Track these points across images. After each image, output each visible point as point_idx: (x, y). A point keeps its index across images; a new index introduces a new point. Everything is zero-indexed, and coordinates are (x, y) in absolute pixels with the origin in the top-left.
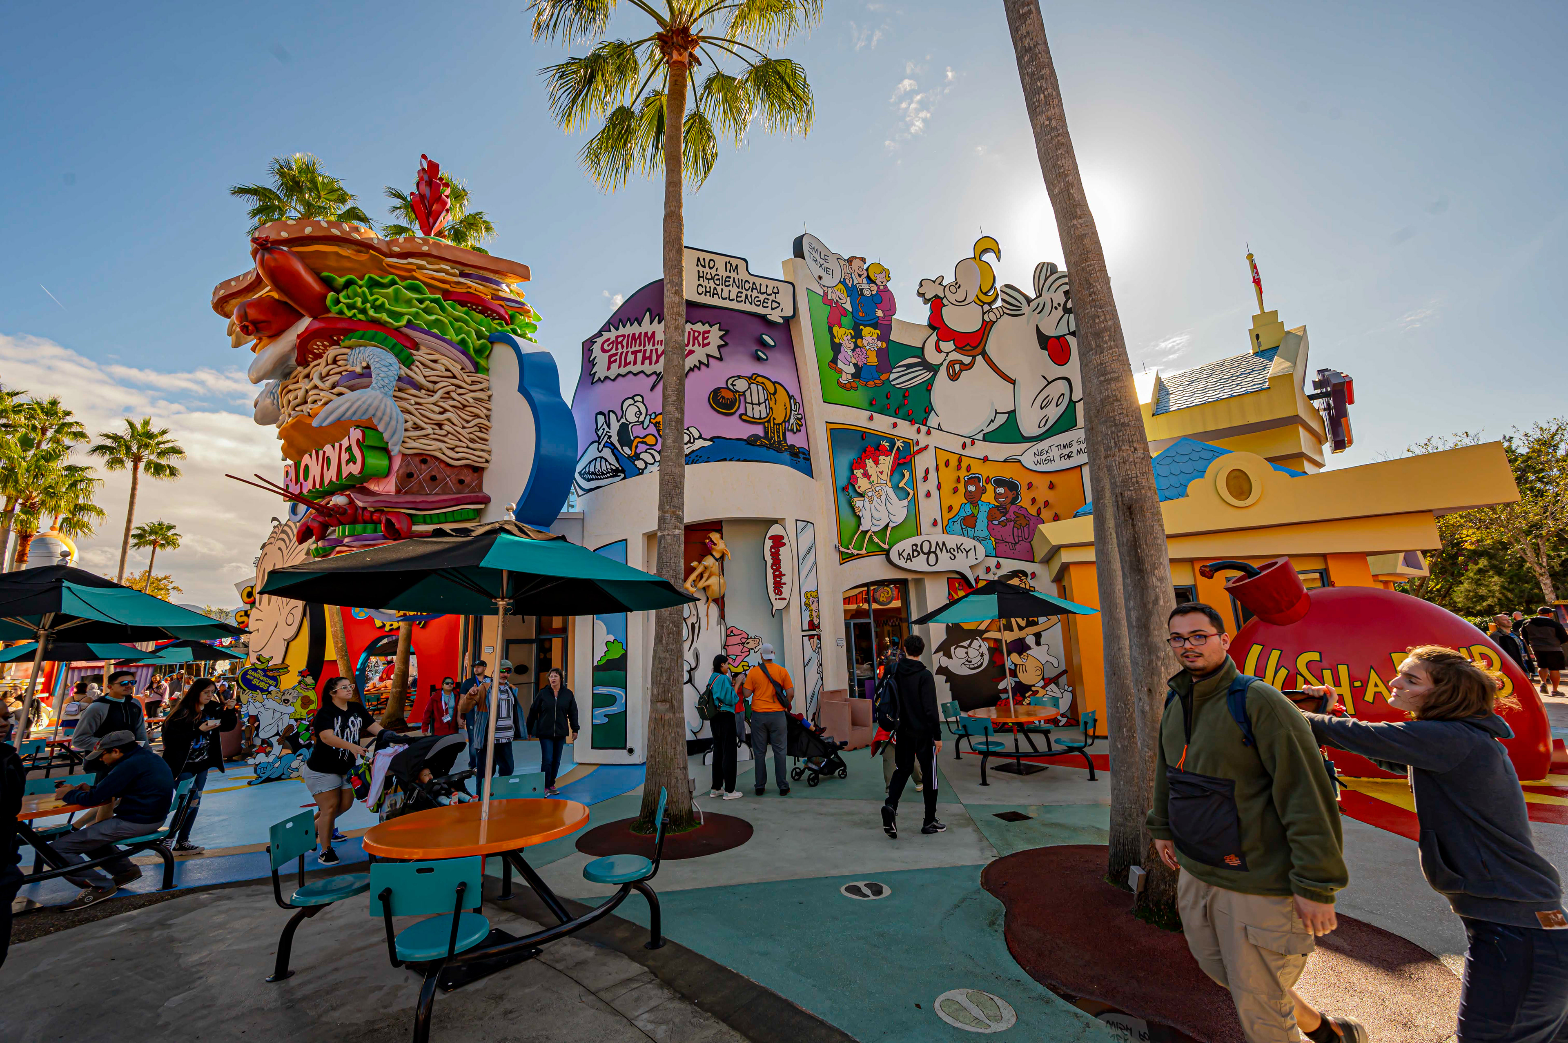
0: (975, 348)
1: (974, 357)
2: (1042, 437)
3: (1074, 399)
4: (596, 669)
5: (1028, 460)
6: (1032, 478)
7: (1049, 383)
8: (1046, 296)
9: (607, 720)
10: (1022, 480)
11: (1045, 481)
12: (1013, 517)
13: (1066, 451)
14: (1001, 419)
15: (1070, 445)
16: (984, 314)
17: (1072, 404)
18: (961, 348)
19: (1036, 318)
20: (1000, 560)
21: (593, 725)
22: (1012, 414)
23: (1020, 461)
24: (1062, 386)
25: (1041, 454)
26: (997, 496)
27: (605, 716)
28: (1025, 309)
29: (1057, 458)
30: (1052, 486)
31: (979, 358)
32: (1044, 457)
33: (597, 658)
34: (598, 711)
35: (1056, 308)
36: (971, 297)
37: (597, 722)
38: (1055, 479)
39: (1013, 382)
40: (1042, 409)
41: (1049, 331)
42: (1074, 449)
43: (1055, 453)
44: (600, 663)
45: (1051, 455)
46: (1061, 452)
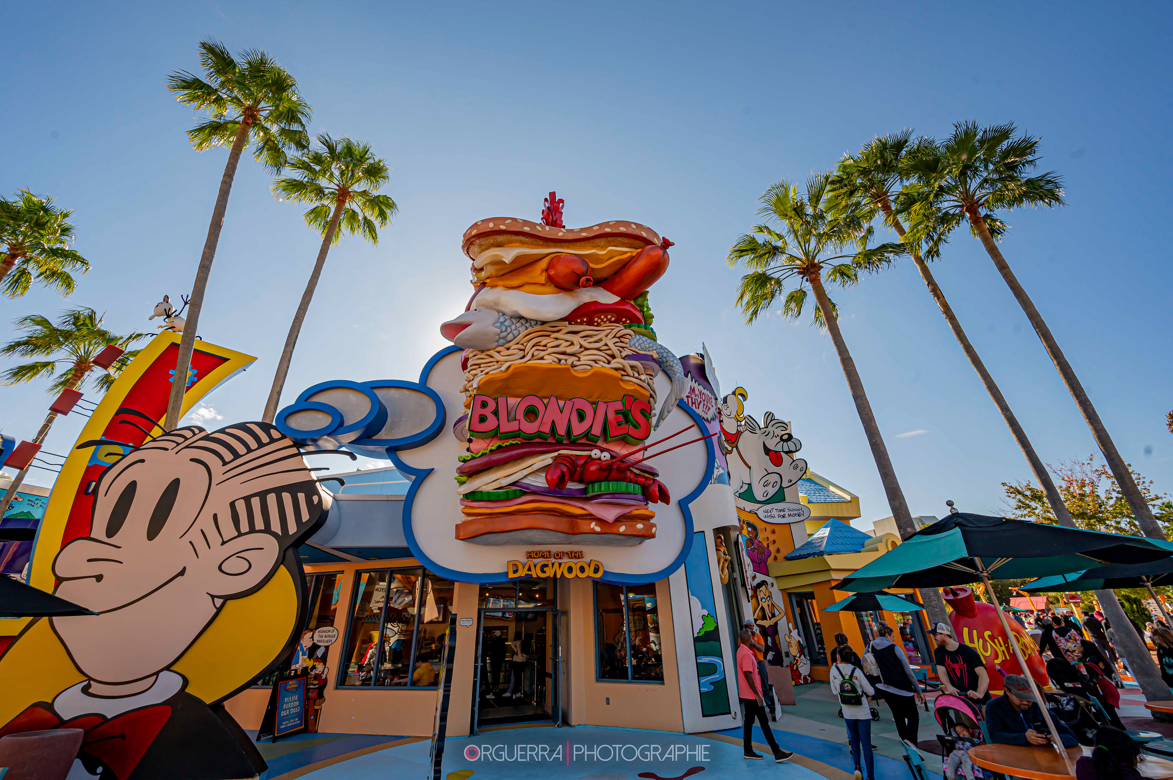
0: (733, 443)
1: (733, 448)
2: (766, 502)
3: (783, 485)
4: (696, 640)
5: (761, 514)
6: (764, 525)
7: (769, 474)
8: (770, 429)
9: (713, 687)
10: (760, 526)
11: (769, 528)
12: (756, 547)
13: (782, 513)
14: (745, 487)
15: (784, 510)
16: (738, 426)
17: (781, 488)
18: (727, 441)
19: (763, 439)
20: (756, 573)
21: (700, 693)
22: (750, 485)
23: (756, 514)
24: (776, 478)
25: (767, 512)
26: (749, 532)
27: (711, 683)
28: (758, 431)
29: (776, 516)
30: (773, 532)
31: (735, 449)
32: (769, 514)
33: (696, 631)
34: (704, 680)
35: (776, 437)
36: (733, 416)
37: (704, 690)
38: (776, 528)
39: (750, 468)
40: (764, 486)
41: (771, 446)
42: (787, 513)
43: (775, 513)
44: (700, 635)
45: (773, 513)
46: (779, 513)
